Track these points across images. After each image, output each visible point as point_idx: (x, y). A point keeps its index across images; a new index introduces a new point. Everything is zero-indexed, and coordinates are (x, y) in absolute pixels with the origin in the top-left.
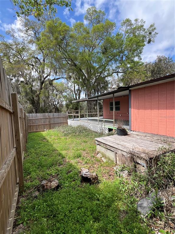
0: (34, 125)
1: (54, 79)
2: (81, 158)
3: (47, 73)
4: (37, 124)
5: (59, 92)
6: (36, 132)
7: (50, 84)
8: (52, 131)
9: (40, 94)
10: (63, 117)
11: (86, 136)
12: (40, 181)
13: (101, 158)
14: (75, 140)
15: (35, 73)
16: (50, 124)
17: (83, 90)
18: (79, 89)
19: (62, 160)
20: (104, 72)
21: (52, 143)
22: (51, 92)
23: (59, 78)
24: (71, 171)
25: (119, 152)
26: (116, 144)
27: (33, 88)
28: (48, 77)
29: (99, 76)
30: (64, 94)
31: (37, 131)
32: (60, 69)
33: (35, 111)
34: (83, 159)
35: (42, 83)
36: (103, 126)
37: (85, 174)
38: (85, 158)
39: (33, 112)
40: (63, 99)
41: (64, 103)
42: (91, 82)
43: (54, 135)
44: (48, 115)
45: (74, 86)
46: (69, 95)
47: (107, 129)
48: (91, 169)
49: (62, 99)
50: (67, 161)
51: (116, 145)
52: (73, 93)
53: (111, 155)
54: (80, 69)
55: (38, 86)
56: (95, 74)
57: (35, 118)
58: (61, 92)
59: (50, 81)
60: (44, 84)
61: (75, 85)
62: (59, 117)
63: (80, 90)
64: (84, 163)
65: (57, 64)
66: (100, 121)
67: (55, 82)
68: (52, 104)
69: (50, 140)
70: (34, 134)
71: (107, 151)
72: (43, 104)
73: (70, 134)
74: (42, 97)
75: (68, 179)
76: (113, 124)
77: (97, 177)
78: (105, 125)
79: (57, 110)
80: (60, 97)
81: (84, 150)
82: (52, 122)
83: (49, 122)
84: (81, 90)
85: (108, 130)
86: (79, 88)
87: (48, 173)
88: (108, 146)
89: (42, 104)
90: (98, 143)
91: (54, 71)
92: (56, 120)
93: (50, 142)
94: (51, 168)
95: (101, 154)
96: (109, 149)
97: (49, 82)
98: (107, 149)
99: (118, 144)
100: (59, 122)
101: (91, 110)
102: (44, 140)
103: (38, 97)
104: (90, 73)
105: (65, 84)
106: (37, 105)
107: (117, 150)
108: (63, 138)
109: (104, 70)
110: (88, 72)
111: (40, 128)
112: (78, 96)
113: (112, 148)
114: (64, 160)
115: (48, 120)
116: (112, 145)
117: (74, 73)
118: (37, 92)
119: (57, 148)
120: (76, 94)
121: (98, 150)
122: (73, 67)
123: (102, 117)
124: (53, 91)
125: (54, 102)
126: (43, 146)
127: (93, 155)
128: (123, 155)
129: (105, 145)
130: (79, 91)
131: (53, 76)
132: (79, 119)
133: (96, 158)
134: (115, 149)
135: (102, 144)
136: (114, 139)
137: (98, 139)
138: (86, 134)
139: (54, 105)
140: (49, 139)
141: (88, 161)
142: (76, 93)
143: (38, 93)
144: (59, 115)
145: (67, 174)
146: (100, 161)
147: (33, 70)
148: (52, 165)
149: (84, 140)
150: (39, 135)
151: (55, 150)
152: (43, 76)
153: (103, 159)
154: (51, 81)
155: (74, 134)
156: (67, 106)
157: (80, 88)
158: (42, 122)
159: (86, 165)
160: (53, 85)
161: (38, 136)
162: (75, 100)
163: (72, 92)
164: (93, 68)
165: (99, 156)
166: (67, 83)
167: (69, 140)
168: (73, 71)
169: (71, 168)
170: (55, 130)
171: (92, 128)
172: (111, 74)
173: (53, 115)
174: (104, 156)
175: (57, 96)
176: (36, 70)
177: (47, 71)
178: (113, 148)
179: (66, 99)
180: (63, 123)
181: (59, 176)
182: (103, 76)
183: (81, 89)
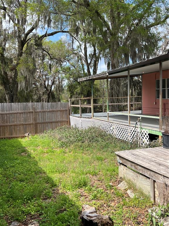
0: (6, 124)
1: (45, 36)
2: (86, 188)
3: (31, 24)
4: (11, 124)
5: (55, 60)
6: (10, 138)
7: (36, 45)
8: (39, 138)
9: (17, 64)
10: (61, 111)
11: (103, 148)
12: (9, 223)
13: (126, 190)
14: (80, 155)
15: (8, 24)
16: (36, 124)
17: (103, 55)
18: (95, 54)
19: (51, 190)
20: (148, 16)
21: (37, 159)
22: (40, 61)
23: (56, 33)
24: (65, 210)
25: (160, 180)
26: (155, 164)
27: (6, 54)
28: (34, 31)
29: (137, 24)
30: (66, 64)
31: (12, 136)
32: (56, 13)
33: (9, 99)
34: (90, 190)
35: (22, 44)
36: (139, 130)
37: (87, 216)
38: (94, 189)
39: (6, 100)
40: (64, 75)
41: (65, 83)
42: (118, 37)
43: (42, 145)
44: (32, 106)
45: (85, 49)
46: (74, 67)
47: (147, 135)
48: (104, 210)
49: (62, 75)
50: (60, 191)
51: (154, 166)
52: (83, 62)
53: (145, 186)
54: (97, 12)
55: (15, 48)
56: (128, 21)
57: (8, 112)
58: (59, 61)
59: (37, 39)
60: (25, 45)
61: (88, 45)
62: (53, 111)
63: (97, 55)
64: (91, 197)
65: (52, 4)
66: (133, 118)
67: (47, 40)
68: (41, 85)
69: (33, 154)
70: (6, 142)
71: (137, 176)
72: (24, 84)
73: (72, 142)
74: (22, 71)
75: (57, 223)
76: (158, 126)
77: (110, 222)
78: (141, 128)
79: (52, 97)
80: (57, 72)
81: (95, 174)
82: (40, 120)
83: (35, 119)
84: (99, 55)
85: (147, 138)
86: (95, 50)
87: (24, 209)
88: (140, 168)
89: (22, 85)
90: (121, 162)
91: (45, 17)
92: (47, 115)
93: (34, 157)
94: (29, 202)
95: (125, 183)
96: (141, 174)
97: (36, 41)
98: (138, 173)
99: (160, 165)
100: (53, 120)
101: (118, 97)
102: (23, 154)
103: (14, 71)
104: (117, 20)
105: (66, 45)
106: (13, 87)
107: (157, 175)
108: (58, 151)
109: (148, 11)
110: (113, 17)
111: (18, 131)
112: (93, 68)
113: (146, 170)
114: (54, 190)
115: (32, 116)
116: (146, 165)
117: (84, 21)
118: (12, 62)
119: (44, 169)
120: (88, 65)
121: (121, 175)
122: (83, 9)
123: (140, 112)
124: (44, 59)
125: (45, 81)
126: (19, 164)
127: (111, 184)
128: (166, 185)
129: (133, 164)
130: (96, 58)
131: (43, 28)
132: (91, 114)
133: (116, 189)
134: (152, 173)
135: (129, 164)
136: (155, 154)
137: (122, 153)
138: (104, 144)
139: (45, 87)
140: (32, 151)
141: (98, 195)
142: (89, 62)
143: (15, 62)
144: (54, 107)
145: (57, 213)
146: (122, 196)
147: (5, 17)
148: (32, 198)
149: (99, 155)
150: (15, 145)
151: (40, 172)
152: (24, 29)
153: (129, 192)
154: (39, 39)
155: (80, 144)
156: (71, 88)
157: (97, 51)
158: (21, 120)
159: (94, 202)
160: (44, 47)
161: (13, 146)
162: (85, 75)
163: (81, 59)
164: (123, 8)
165: (122, 186)
166: (71, 42)
167: (69, 156)
168: (83, 17)
169: (65, 204)
170: (46, 135)
171: (115, 132)
172: (162, 20)
173: (42, 107)
174: (132, 186)
175: (50, 68)
176: (10, 18)
177: (31, 18)
178: (149, 172)
179: (68, 75)
180: (61, 122)
181: (41, 217)
182: (145, 25)
183: (100, 53)
